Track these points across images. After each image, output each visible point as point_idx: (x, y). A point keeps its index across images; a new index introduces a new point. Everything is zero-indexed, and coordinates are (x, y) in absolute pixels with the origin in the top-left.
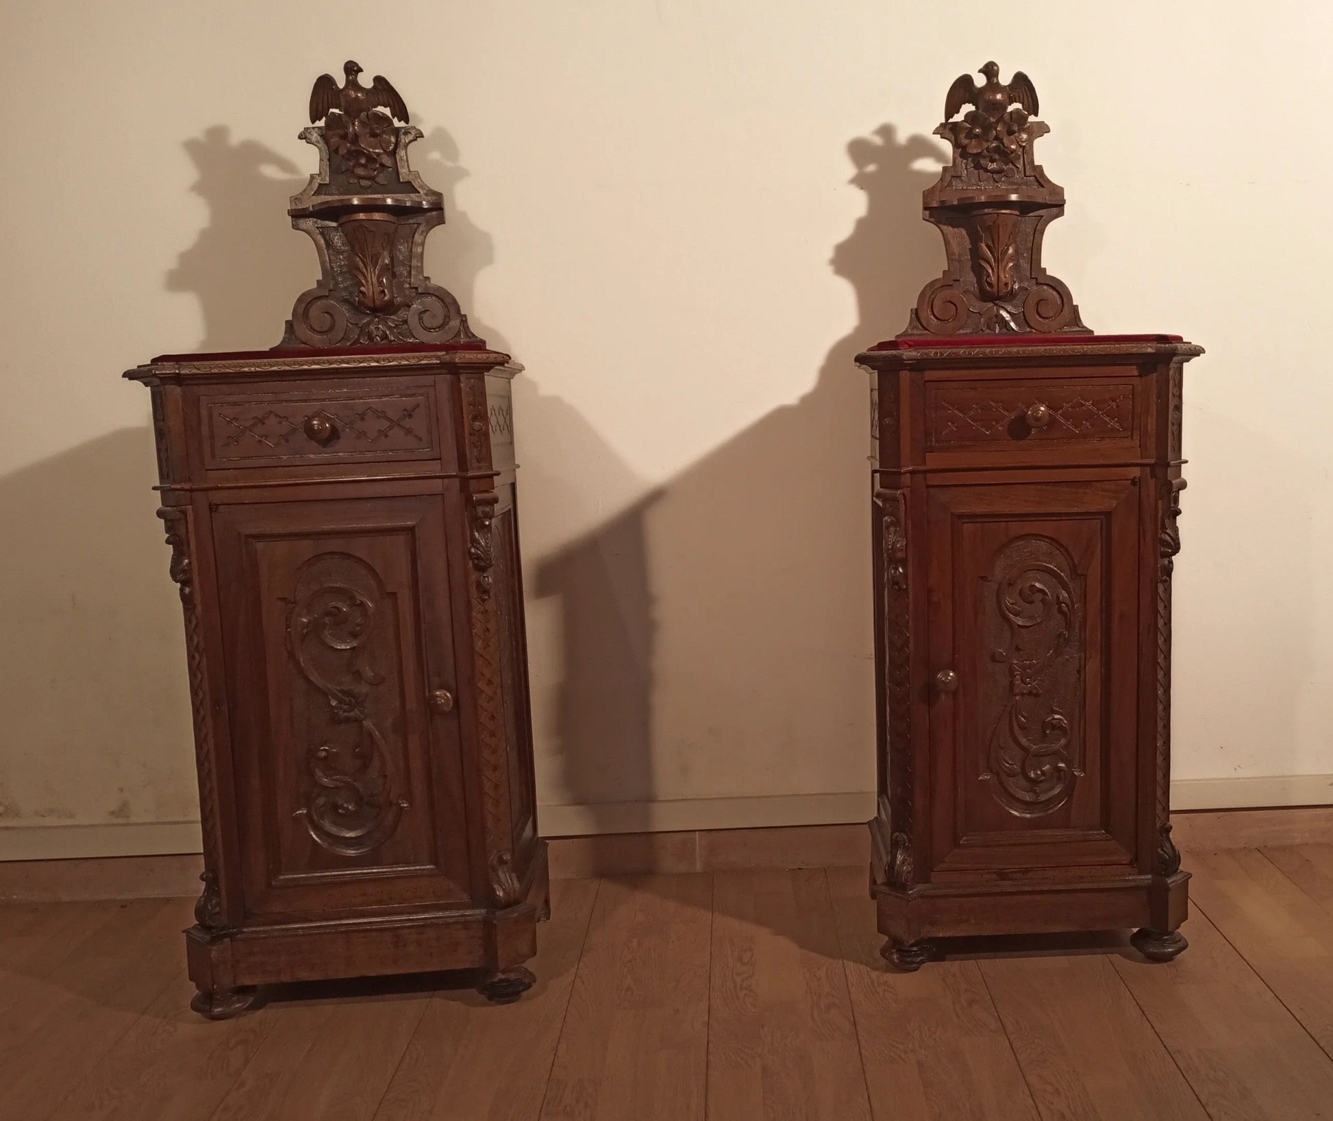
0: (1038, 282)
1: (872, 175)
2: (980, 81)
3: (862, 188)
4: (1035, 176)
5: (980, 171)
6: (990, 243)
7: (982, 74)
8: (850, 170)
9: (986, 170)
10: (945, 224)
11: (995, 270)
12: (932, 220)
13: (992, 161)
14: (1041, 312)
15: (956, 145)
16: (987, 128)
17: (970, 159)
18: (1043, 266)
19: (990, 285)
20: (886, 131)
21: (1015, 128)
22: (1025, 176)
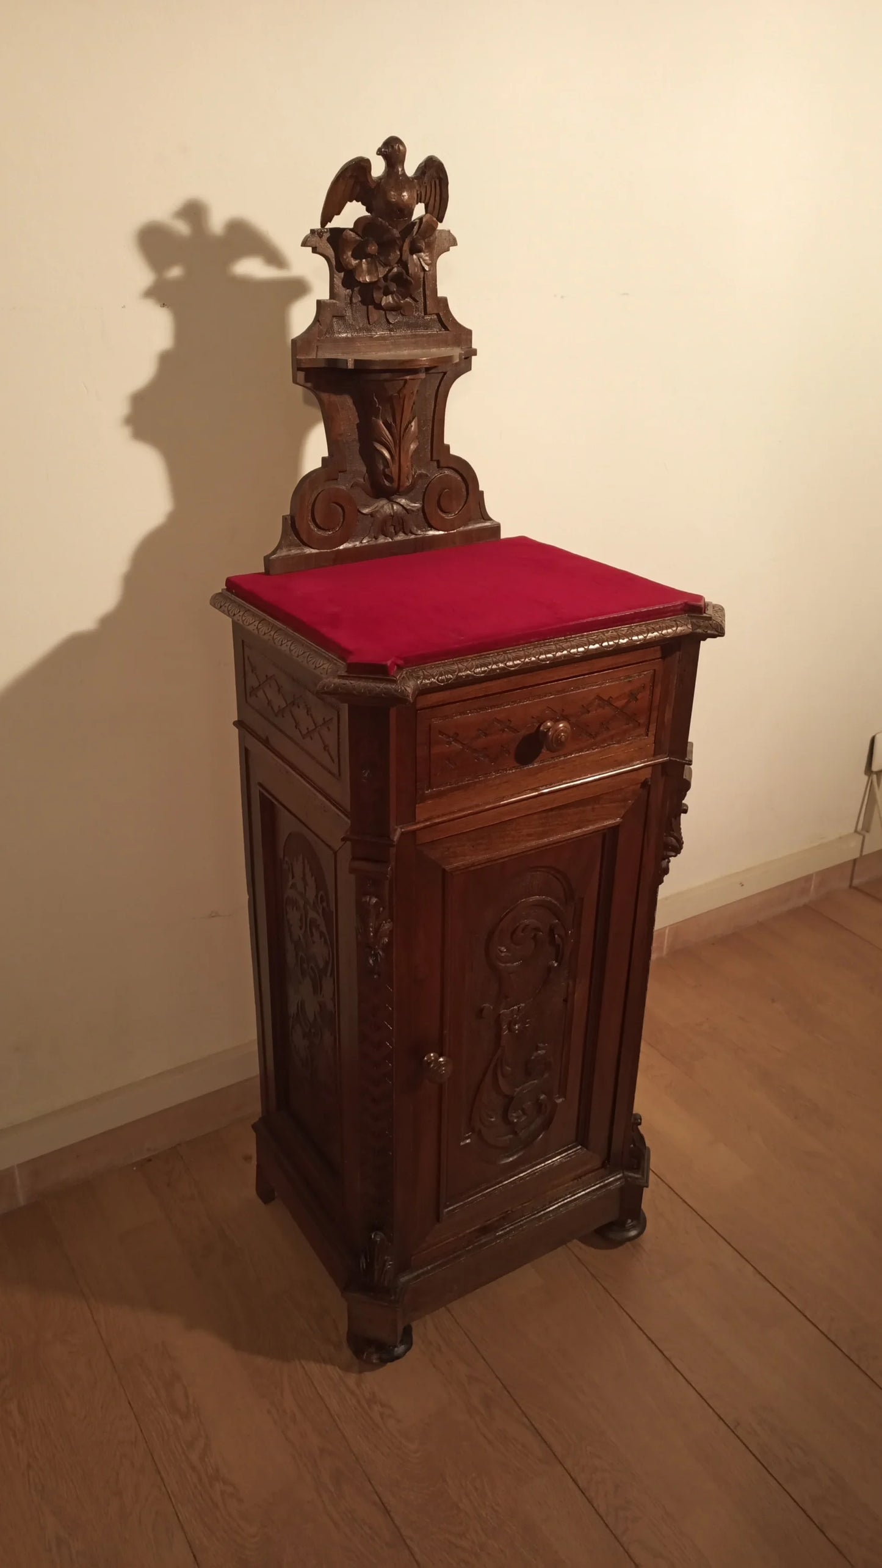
0: (442, 464)
1: (177, 283)
2: (378, 168)
3: (164, 305)
4: (438, 315)
5: (370, 307)
6: (390, 420)
7: (380, 157)
8: (143, 276)
9: (378, 307)
10: (324, 391)
11: (397, 458)
12: (309, 385)
13: (386, 294)
14: (442, 505)
15: (337, 266)
16: (387, 245)
17: (356, 289)
18: (446, 442)
19: (389, 478)
20: (194, 212)
21: (423, 245)
22: (426, 313)
